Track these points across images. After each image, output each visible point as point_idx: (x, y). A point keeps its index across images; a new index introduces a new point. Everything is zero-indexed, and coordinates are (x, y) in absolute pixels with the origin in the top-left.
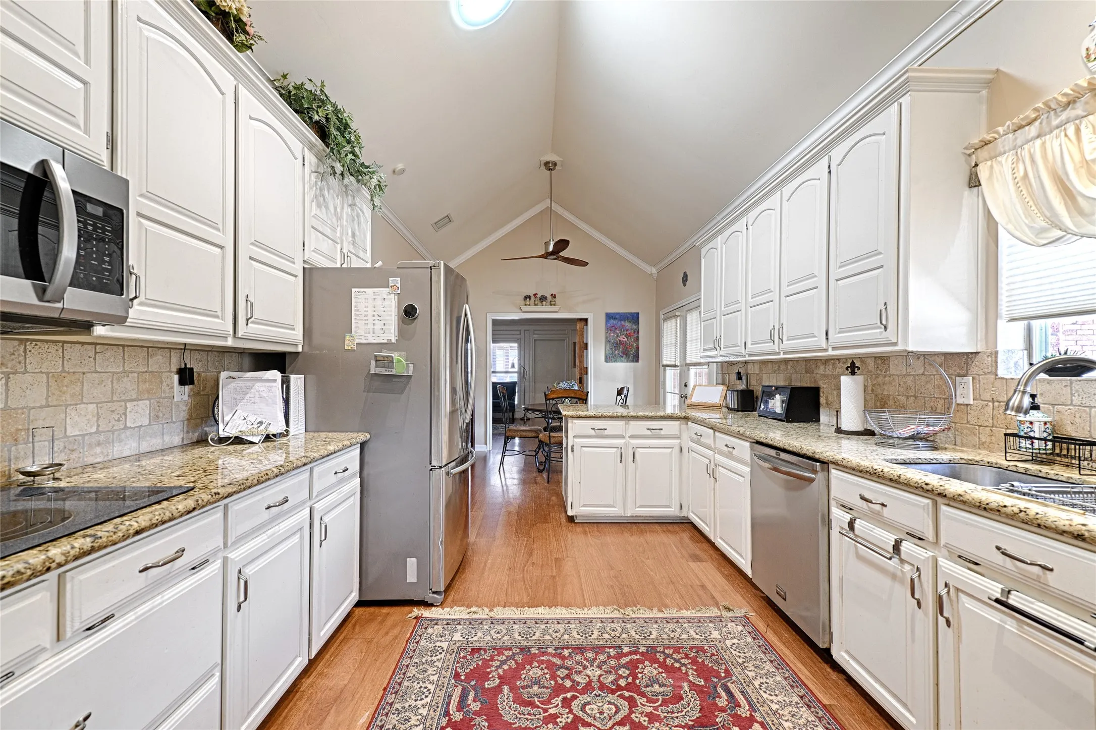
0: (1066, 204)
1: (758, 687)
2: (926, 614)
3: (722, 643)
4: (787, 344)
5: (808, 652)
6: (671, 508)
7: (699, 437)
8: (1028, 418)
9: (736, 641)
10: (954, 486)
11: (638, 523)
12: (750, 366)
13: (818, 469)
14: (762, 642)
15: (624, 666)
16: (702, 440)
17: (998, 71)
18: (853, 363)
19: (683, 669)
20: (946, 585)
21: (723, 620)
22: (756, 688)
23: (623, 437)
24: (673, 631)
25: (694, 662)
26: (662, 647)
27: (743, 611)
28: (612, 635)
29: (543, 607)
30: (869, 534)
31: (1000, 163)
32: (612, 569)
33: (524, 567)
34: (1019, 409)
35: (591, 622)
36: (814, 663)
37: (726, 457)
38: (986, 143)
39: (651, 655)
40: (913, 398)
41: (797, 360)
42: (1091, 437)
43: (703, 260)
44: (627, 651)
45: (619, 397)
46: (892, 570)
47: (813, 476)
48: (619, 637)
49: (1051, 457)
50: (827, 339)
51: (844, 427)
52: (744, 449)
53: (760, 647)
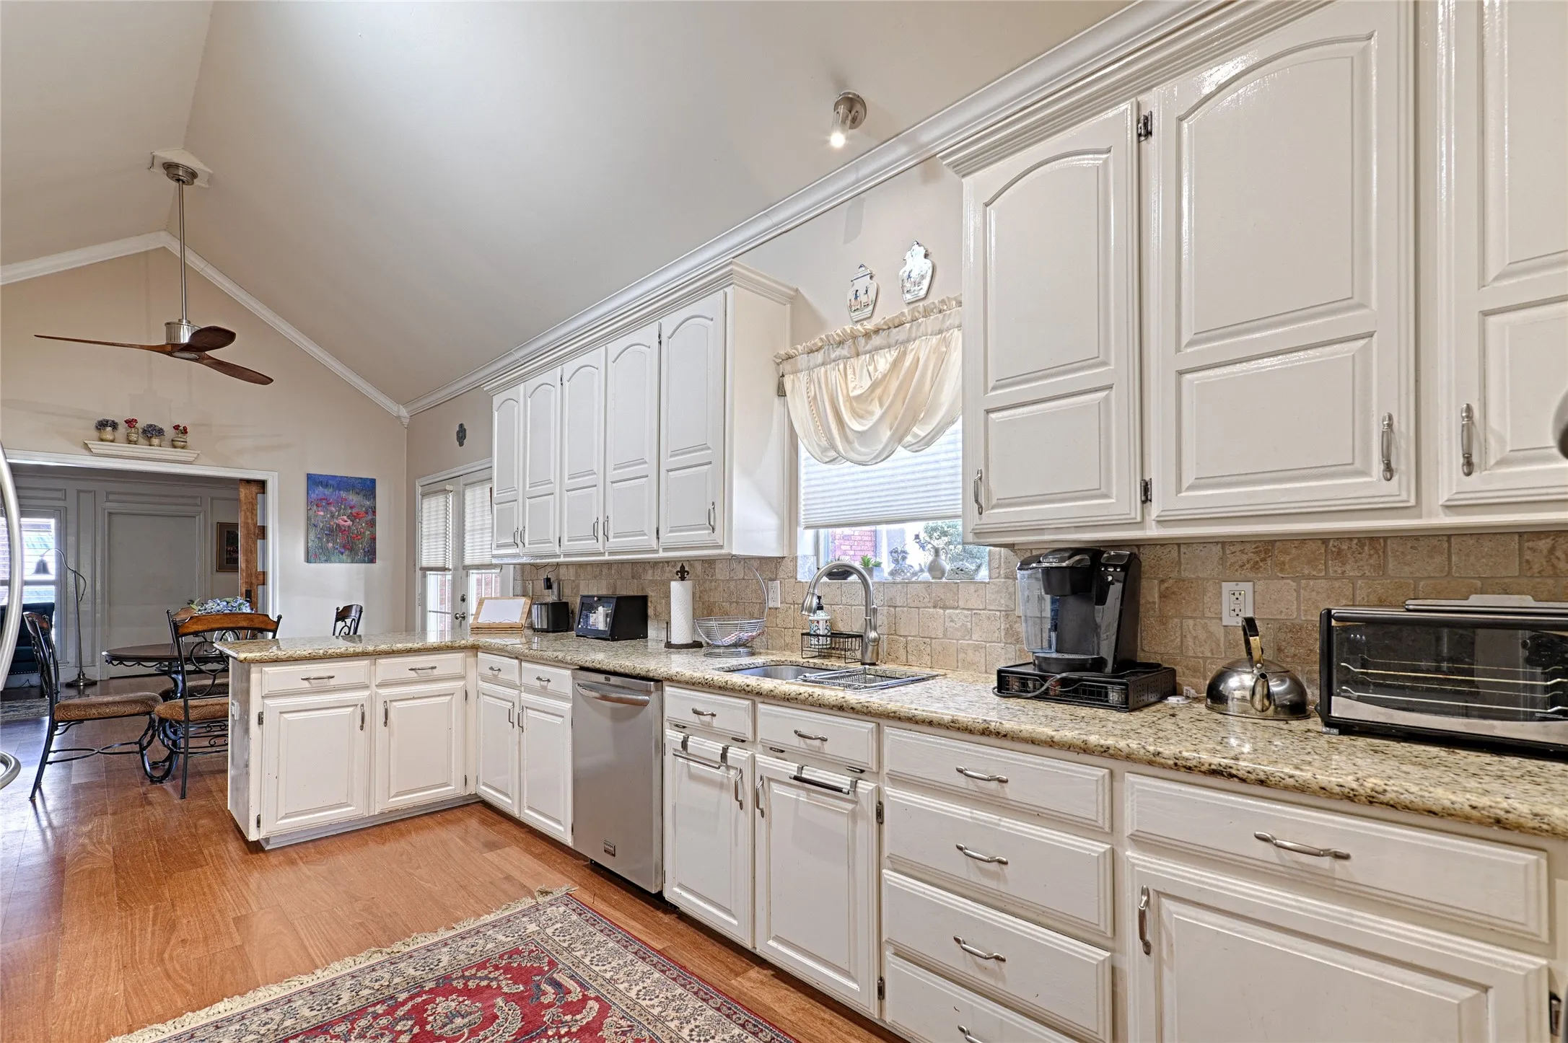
0: (839, 430)
1: (588, 963)
2: (746, 813)
3: (542, 934)
4: (614, 542)
5: (639, 906)
6: (449, 785)
7: (496, 673)
8: (816, 618)
9: (558, 925)
10: (767, 684)
11: (393, 822)
12: (563, 571)
13: (652, 689)
14: (589, 915)
15: (403, 1018)
16: (501, 675)
17: (797, 290)
18: (683, 567)
19: (494, 984)
20: (761, 778)
21: (540, 908)
22: (586, 966)
23: (366, 687)
24: (473, 946)
25: (507, 969)
26: (460, 970)
27: (564, 889)
28: (376, 988)
29: (226, 1000)
30: (701, 749)
31: (799, 378)
32: (356, 901)
33: (163, 952)
34: (810, 610)
35: (333, 984)
36: (646, 914)
37: (538, 695)
38: (789, 357)
39: (444, 987)
40: (735, 604)
41: (622, 563)
42: (852, 631)
43: (496, 414)
44: (404, 998)
45: (340, 624)
46: (719, 779)
47: (647, 698)
48: (388, 986)
49: (829, 651)
50: (658, 538)
51: (674, 641)
52: (563, 679)
53: (587, 921)
